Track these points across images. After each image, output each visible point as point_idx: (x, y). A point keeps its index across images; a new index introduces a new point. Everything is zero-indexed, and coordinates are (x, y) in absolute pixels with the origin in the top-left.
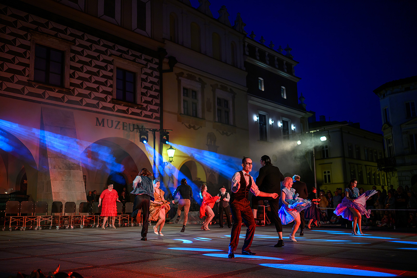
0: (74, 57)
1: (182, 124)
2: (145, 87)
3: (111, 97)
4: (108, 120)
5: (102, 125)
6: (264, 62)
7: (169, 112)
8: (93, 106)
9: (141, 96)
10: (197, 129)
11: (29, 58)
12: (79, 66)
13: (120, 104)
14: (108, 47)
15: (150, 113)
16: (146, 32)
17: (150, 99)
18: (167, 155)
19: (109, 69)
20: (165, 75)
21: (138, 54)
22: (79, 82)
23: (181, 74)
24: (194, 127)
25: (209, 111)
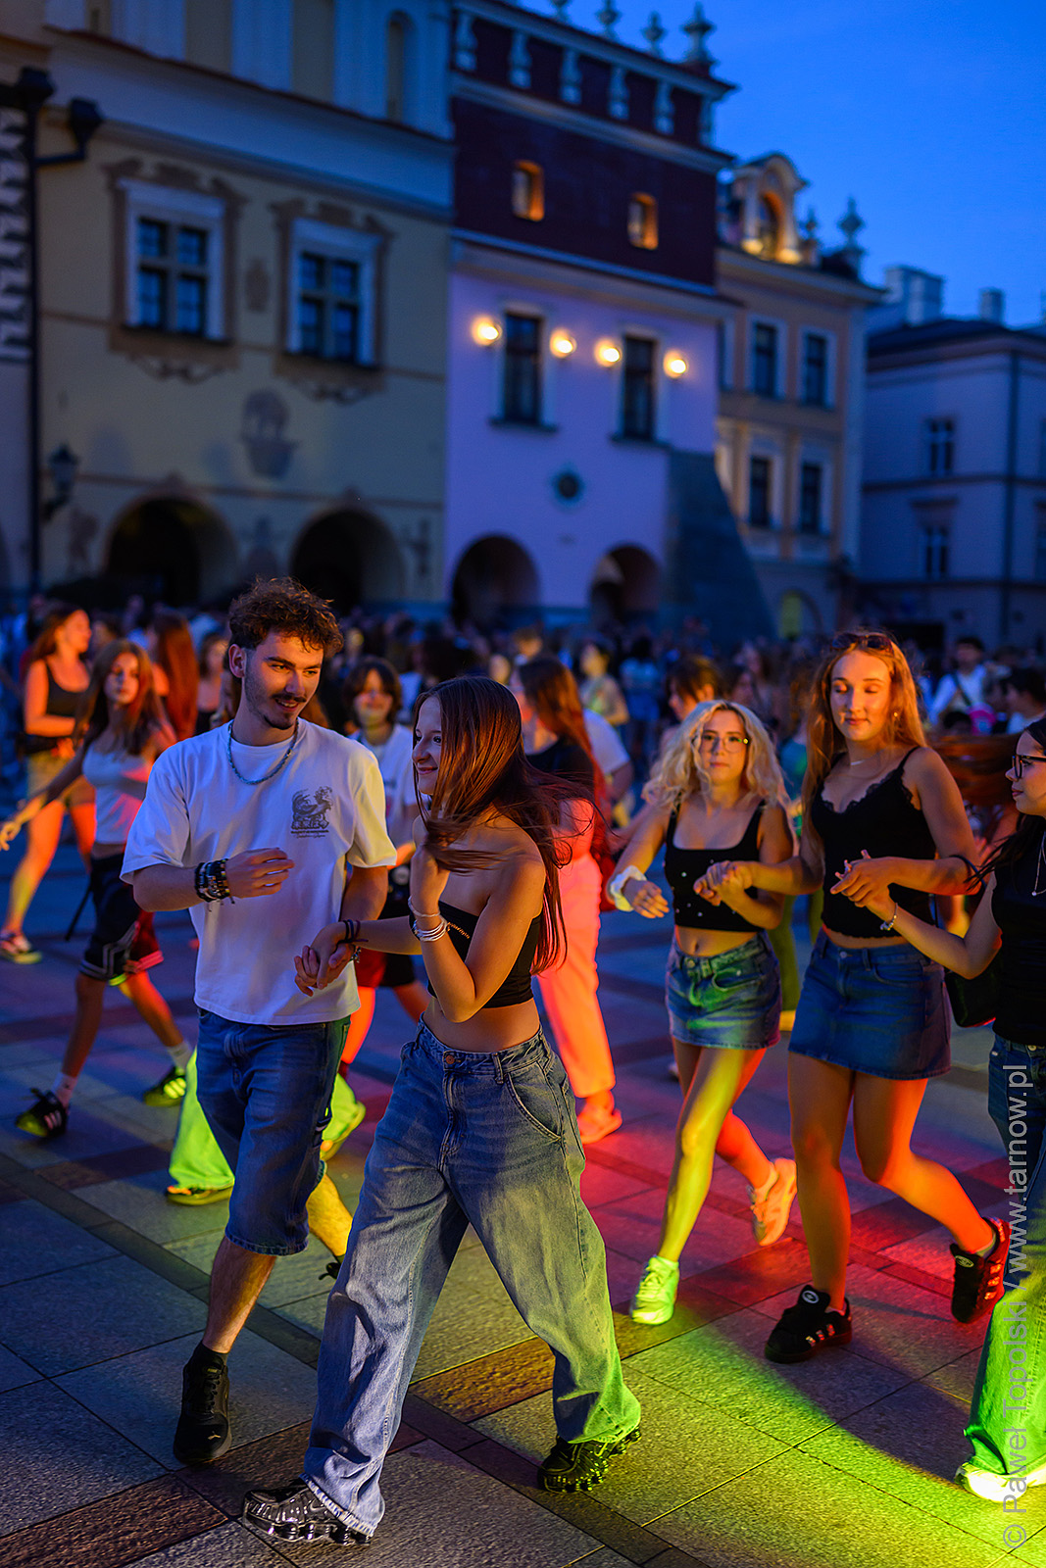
1: (132, 361)
7: (68, 318)
10: (199, 380)
23: (130, 168)
24: (185, 374)
25: (257, 306)
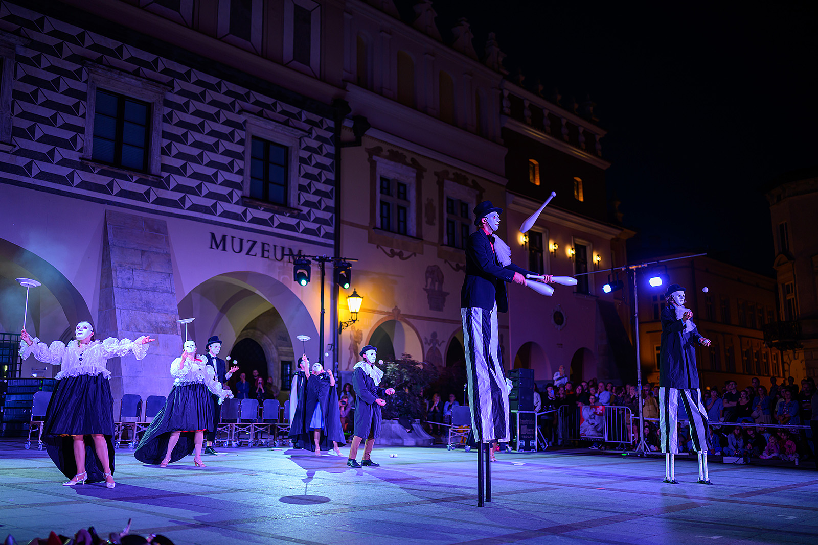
0: (170, 115)
1: (378, 248)
2: (307, 176)
3: (239, 193)
4: (233, 238)
5: (221, 247)
6: (541, 129)
7: (352, 224)
8: (206, 210)
9: (299, 192)
10: (407, 258)
11: (83, 116)
12: (180, 131)
13: (256, 208)
14: (236, 96)
15: (315, 226)
16: (311, 68)
17: (315, 199)
18: (347, 308)
19: (237, 139)
20: (346, 152)
21: (295, 110)
22: (178, 163)
23: (377, 151)
24: (400, 255)
25: (430, 222)
